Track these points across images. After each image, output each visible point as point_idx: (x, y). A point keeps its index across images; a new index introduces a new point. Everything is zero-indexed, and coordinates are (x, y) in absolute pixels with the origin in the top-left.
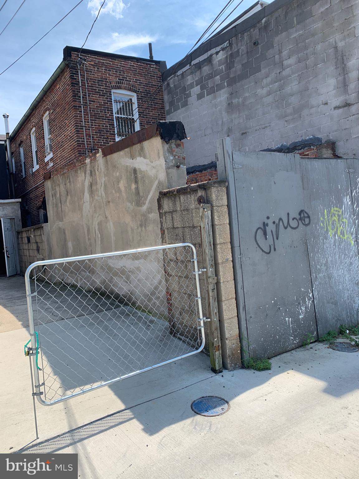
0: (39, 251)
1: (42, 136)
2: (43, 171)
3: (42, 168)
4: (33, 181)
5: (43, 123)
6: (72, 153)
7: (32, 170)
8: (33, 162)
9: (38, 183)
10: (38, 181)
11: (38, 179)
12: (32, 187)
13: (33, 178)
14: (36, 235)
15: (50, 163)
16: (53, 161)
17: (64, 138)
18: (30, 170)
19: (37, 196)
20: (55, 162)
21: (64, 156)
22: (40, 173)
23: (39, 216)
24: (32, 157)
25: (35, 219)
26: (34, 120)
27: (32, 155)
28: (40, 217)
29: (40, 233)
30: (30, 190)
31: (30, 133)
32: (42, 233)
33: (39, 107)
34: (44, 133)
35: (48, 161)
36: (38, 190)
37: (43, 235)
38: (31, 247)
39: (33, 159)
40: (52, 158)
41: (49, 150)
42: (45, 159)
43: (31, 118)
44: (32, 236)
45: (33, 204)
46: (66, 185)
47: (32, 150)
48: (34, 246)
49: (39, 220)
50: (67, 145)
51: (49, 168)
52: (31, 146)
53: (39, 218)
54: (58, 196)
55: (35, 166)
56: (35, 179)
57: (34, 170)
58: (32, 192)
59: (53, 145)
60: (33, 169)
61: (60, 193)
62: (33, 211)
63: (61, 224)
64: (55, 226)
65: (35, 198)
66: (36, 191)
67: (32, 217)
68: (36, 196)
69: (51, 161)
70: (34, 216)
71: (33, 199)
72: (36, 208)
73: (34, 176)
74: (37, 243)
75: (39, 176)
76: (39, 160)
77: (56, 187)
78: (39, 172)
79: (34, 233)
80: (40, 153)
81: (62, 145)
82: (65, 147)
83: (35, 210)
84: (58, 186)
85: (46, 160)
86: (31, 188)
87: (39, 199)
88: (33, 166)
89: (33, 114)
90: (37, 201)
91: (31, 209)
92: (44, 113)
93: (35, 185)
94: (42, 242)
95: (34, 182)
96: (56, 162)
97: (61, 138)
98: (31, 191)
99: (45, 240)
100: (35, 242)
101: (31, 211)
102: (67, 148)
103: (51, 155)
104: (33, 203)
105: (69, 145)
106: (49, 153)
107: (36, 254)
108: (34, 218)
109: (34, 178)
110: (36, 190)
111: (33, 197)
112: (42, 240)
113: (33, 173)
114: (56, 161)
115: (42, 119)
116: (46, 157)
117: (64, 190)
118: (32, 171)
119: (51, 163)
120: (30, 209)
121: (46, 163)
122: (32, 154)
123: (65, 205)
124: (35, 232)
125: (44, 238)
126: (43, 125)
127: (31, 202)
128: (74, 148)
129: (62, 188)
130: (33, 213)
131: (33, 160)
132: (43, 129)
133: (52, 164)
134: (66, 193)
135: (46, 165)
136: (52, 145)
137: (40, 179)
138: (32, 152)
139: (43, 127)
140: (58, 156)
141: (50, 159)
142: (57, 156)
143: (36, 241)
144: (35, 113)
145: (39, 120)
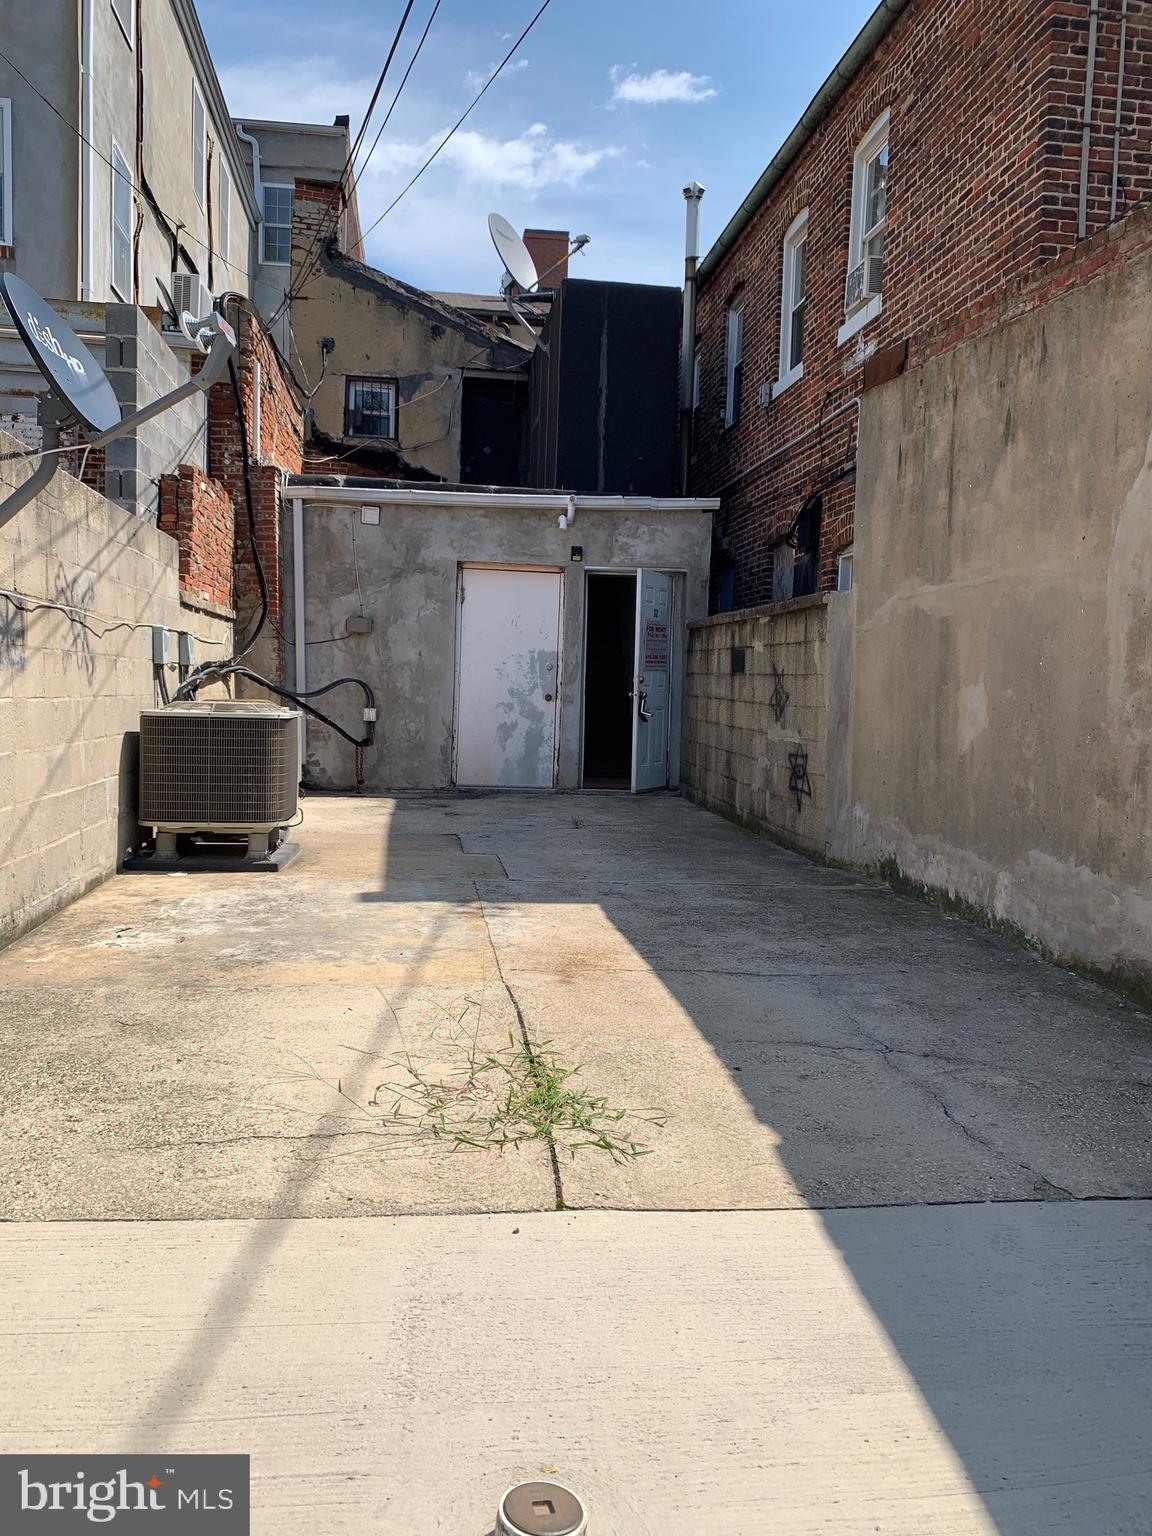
0: (782, 711)
1: (840, 234)
2: (822, 386)
3: (817, 374)
4: (768, 432)
5: (850, 177)
6: (997, 269)
7: (771, 390)
8: (777, 358)
9: (787, 440)
10: (791, 431)
11: (792, 423)
12: (760, 459)
13: (769, 424)
14: (777, 642)
15: (861, 345)
16: (880, 334)
17: (962, 209)
18: (763, 389)
19: (777, 495)
20: (890, 335)
21: (947, 293)
22: (805, 398)
23: (770, 576)
24: (778, 337)
25: (750, 588)
26: (809, 176)
27: (778, 330)
28: (775, 581)
29: (802, 633)
30: (750, 473)
31: (783, 236)
32: (814, 635)
33: (841, 109)
34: (848, 221)
35: (853, 337)
36: (784, 471)
37: (817, 644)
38: (746, 690)
39: (778, 344)
40: (877, 318)
41: (865, 287)
42: (841, 330)
43: (796, 172)
44: (758, 646)
45: (755, 528)
46: (1009, 389)
47: (779, 308)
48: (763, 690)
49: (769, 590)
50: (972, 237)
51: (852, 367)
52: (780, 293)
53: (770, 583)
54: (938, 452)
55: (784, 374)
56: (775, 427)
57: (778, 389)
58: (756, 480)
59: (892, 261)
60: (775, 386)
61: (953, 436)
62: (747, 558)
63: (929, 597)
64: (889, 603)
65: (765, 503)
66: (773, 474)
67: (740, 578)
68: (769, 494)
69: (865, 336)
70: (752, 574)
71: (758, 506)
72: (764, 544)
73: (776, 413)
74: (776, 675)
75: (798, 410)
76: (811, 340)
77: (933, 411)
78: (800, 395)
79: (773, 633)
80: (817, 312)
81: (944, 244)
82: (955, 250)
83: (759, 552)
84: (951, 404)
85: (843, 335)
86: (751, 464)
87: (783, 507)
88: (777, 372)
89: (809, 149)
90: (773, 513)
91: (743, 547)
92: (865, 128)
93: (771, 452)
94: (805, 676)
95: (770, 439)
96: (894, 336)
97: (941, 213)
98: (753, 479)
99: (828, 667)
100: (769, 670)
101: (740, 554)
102: (972, 254)
103: (875, 307)
104: (753, 523)
105: (985, 232)
106: (865, 302)
107: (764, 723)
108: (747, 582)
109: (776, 420)
110: (775, 469)
111: (757, 500)
112: (808, 664)
113: (771, 403)
114: (893, 332)
115: (850, 159)
116: (843, 323)
117: (984, 413)
118: (771, 396)
119: (866, 343)
120: (737, 549)
121: (841, 347)
122: (779, 323)
123: (979, 494)
124: (778, 631)
125: (822, 657)
126: (850, 185)
127: (744, 521)
128: (1016, 244)
129: (978, 409)
130: (747, 564)
131: (778, 351)
132: (849, 203)
133: (871, 349)
134: (1001, 428)
135: (842, 355)
136: (888, 260)
137: (803, 422)
138: (779, 315)
139: (849, 194)
140: (909, 306)
141: (865, 328)
142: (906, 304)
143: (775, 670)
144: (820, 142)
145: (833, 168)
